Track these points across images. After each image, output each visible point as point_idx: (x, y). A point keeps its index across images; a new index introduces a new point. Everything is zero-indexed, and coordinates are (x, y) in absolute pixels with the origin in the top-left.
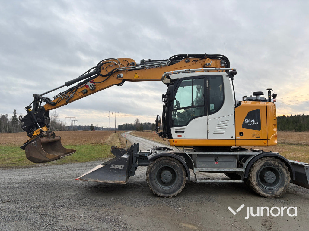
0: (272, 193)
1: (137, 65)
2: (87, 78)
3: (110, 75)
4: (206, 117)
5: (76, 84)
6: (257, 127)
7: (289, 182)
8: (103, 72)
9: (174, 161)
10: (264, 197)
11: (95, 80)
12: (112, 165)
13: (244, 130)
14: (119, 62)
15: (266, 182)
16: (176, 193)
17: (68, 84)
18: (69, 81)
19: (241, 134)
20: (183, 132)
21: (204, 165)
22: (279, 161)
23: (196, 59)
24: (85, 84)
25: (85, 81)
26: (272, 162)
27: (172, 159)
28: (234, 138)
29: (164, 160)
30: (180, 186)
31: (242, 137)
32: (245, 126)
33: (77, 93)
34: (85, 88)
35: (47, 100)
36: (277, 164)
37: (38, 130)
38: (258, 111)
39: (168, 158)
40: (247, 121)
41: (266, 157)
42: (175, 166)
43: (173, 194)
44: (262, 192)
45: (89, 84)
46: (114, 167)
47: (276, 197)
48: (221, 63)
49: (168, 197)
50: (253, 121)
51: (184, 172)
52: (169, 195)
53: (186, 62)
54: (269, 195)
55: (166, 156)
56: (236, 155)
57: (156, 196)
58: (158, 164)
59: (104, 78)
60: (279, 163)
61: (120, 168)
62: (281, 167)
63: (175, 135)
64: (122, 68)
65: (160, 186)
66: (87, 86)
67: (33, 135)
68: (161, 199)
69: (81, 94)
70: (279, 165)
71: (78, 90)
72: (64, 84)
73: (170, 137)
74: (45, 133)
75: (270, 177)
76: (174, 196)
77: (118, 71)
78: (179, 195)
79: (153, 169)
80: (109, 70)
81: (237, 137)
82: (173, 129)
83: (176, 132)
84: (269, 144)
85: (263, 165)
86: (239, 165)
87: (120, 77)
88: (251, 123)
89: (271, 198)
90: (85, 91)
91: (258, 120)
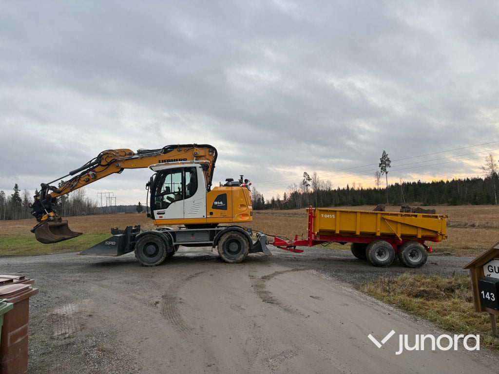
0: (235, 259)
1: (134, 154)
2: (89, 168)
3: (109, 165)
4: (182, 201)
5: (79, 173)
6: (224, 208)
7: (247, 250)
8: (103, 163)
9: (156, 237)
10: (228, 263)
11: (96, 170)
12: (106, 242)
13: (214, 211)
14: (118, 153)
15: (232, 252)
16: (158, 262)
17: (72, 174)
18: (73, 170)
19: (211, 213)
20: (164, 213)
21: (182, 240)
22: (241, 234)
23: (187, 149)
24: (87, 174)
25: (88, 170)
26: (235, 235)
27: (154, 236)
28: (205, 217)
29: (148, 237)
30: (161, 257)
31: (212, 216)
32: (215, 207)
33: (80, 181)
34: (87, 177)
35: (53, 188)
36: (239, 236)
37: (46, 215)
38: (225, 195)
39: (152, 235)
40: (216, 203)
41: (230, 231)
42: (158, 241)
43: (156, 264)
44: (226, 259)
45: (91, 173)
46: (107, 244)
47: (237, 263)
48: (209, 152)
49: (152, 266)
50: (221, 203)
51: (164, 246)
52: (153, 264)
53: (179, 151)
54: (232, 261)
55: (150, 234)
56: (208, 231)
57: (143, 265)
58: (143, 240)
59: (104, 168)
60: (240, 235)
61: (113, 244)
62: (242, 239)
63: (157, 217)
64: (119, 158)
65: (146, 258)
66: (89, 175)
67: (42, 220)
68: (146, 267)
69: (84, 183)
70: (241, 237)
71: (81, 179)
72: (69, 174)
73: (153, 218)
74: (52, 218)
75: (234, 247)
76: (157, 265)
77: (116, 161)
78: (162, 264)
79: (139, 245)
80: (109, 160)
81: (208, 216)
82: (155, 212)
83: (158, 214)
84: (234, 221)
85: (228, 238)
86: (211, 239)
87: (118, 166)
89: (233, 263)
90: (87, 180)
91: (225, 202)
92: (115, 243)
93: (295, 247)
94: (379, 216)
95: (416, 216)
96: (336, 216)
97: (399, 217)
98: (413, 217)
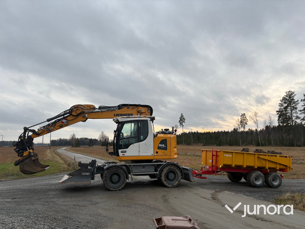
0: (172, 185)
1: (96, 109)
2: (63, 117)
3: (78, 115)
4: (138, 143)
5: (54, 121)
6: (165, 149)
7: (181, 178)
8: (74, 113)
9: (119, 169)
10: (168, 187)
11: (68, 118)
13: (158, 151)
14: (85, 107)
15: (170, 179)
16: (120, 188)
17: (48, 120)
18: (49, 118)
19: (157, 152)
20: (126, 152)
21: (137, 171)
23: (134, 107)
24: (61, 121)
25: (61, 118)
26: (173, 168)
27: (118, 168)
28: (153, 155)
29: (114, 169)
30: (123, 184)
31: (157, 154)
32: (159, 148)
33: (55, 126)
34: (61, 123)
35: (33, 131)
36: (175, 168)
37: (26, 152)
38: (166, 140)
39: (116, 168)
40: (160, 145)
41: (169, 165)
42: (120, 172)
43: (119, 189)
44: (167, 185)
45: (64, 121)
46: (83, 174)
47: (174, 187)
48: (148, 110)
49: (116, 191)
50: (163, 145)
51: (125, 175)
52: (117, 189)
53: (128, 108)
54: (171, 186)
55: (115, 167)
56: (154, 165)
57: (109, 190)
58: (110, 171)
59: (75, 117)
60: (176, 168)
62: (177, 171)
63: (121, 154)
64: (86, 111)
65: (112, 185)
66: (63, 122)
67: (24, 155)
68: (112, 192)
69: (58, 128)
70: (176, 169)
71: (56, 125)
72: (46, 120)
73: (118, 155)
74: (32, 154)
75: (171, 176)
76: (119, 190)
77: (83, 113)
78: (123, 189)
79: (107, 175)
80: (78, 112)
81: (155, 155)
82: (120, 151)
83: (121, 152)
84: (171, 158)
85: (168, 170)
86: (156, 170)
87: (85, 116)
88: (162, 146)
90: (61, 126)
91: (166, 145)
92: (89, 174)
93: (201, 175)
94: (256, 156)
95: (276, 156)
96: (232, 155)
97: (267, 156)
98: (275, 157)
